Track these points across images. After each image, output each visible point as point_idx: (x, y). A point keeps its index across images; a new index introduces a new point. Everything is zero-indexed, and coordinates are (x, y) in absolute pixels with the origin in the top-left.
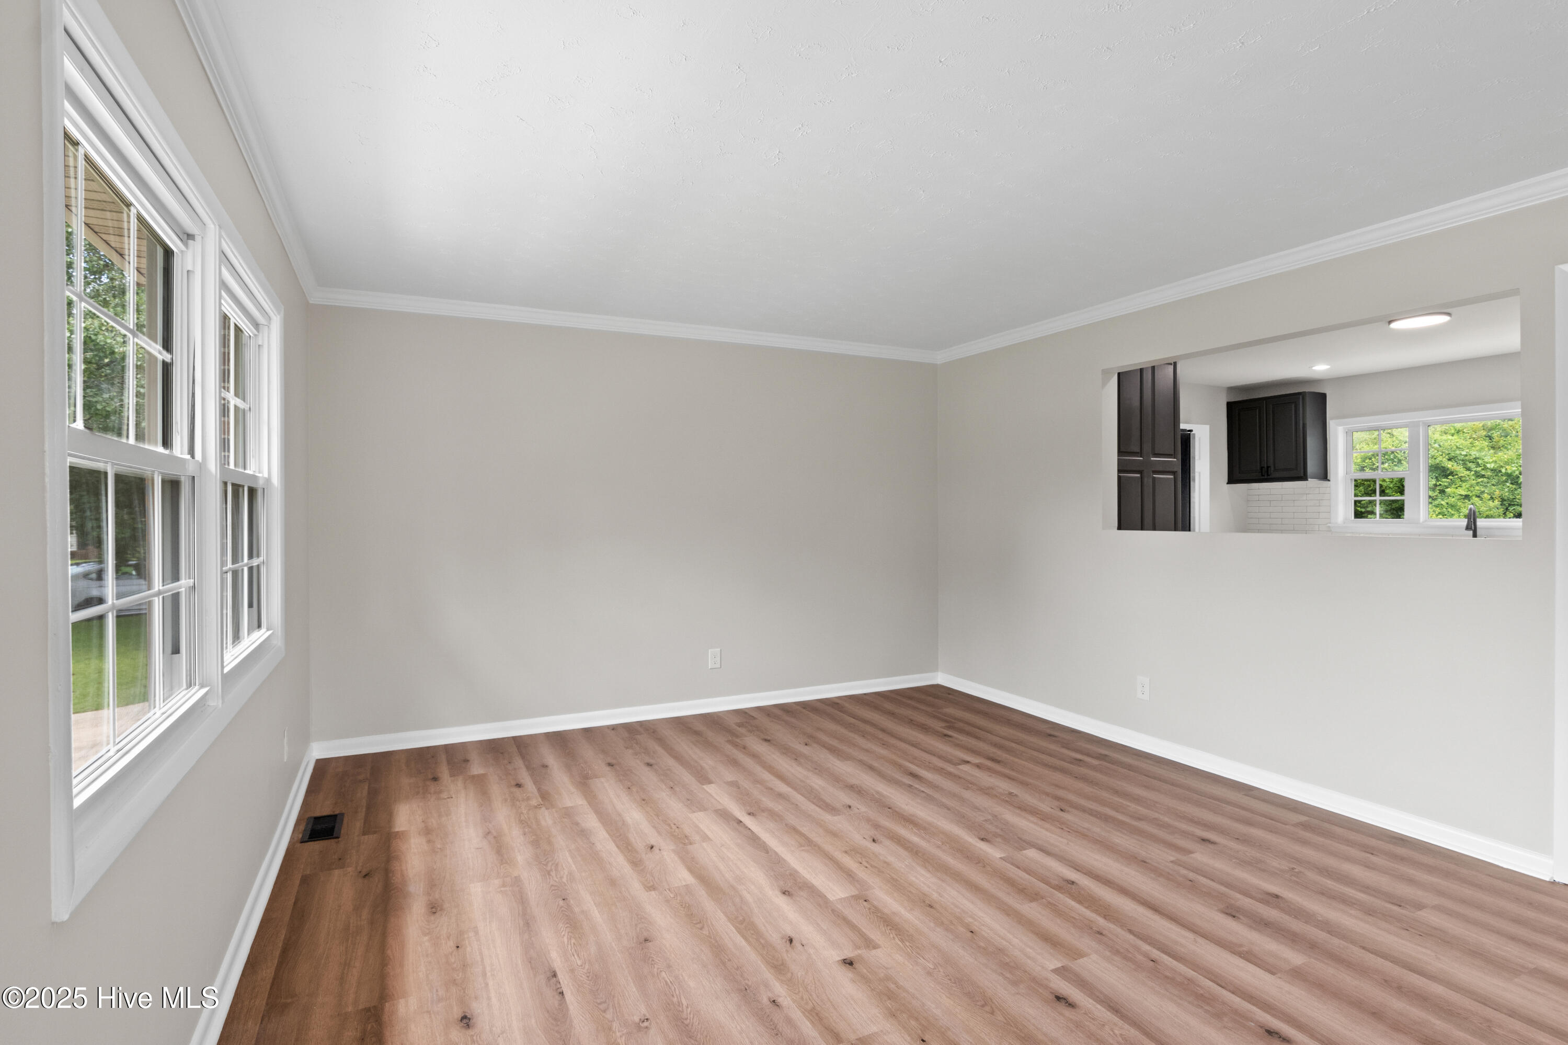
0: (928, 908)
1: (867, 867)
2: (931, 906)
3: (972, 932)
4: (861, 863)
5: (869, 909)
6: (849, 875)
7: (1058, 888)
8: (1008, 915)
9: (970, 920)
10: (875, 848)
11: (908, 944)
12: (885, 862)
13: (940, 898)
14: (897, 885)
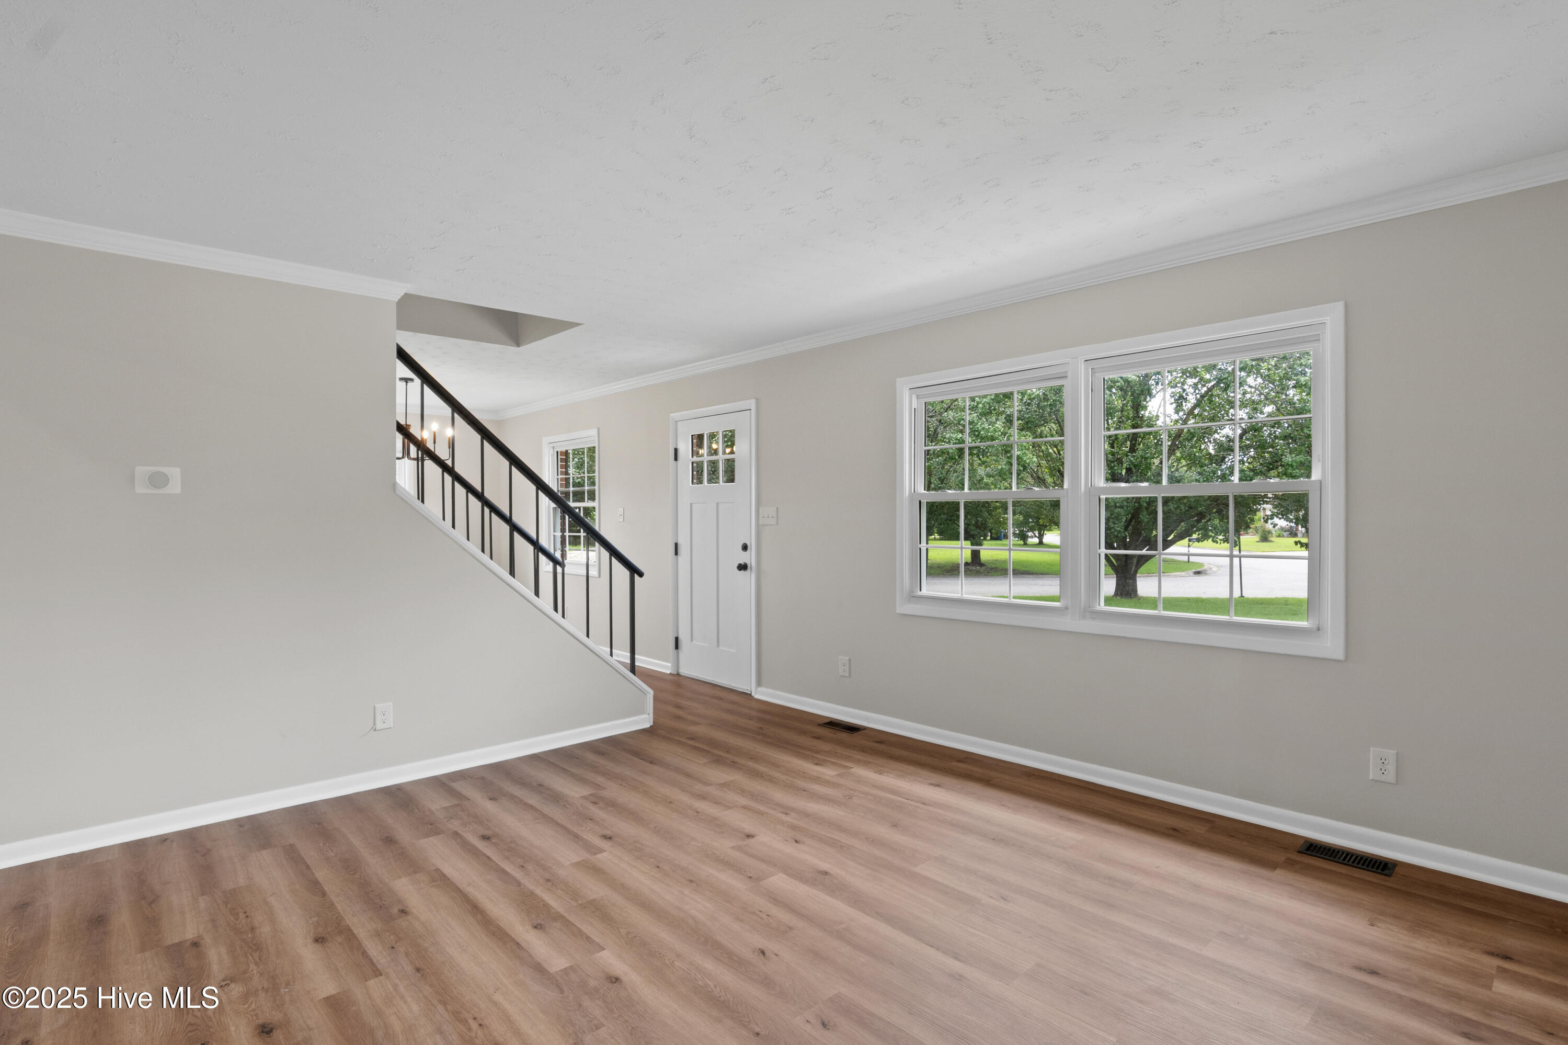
0: (694, 879)
1: (760, 911)
2: (691, 881)
3: (658, 867)
4: (768, 915)
5: (745, 871)
6: (775, 899)
7: (558, 917)
8: (622, 885)
9: (657, 876)
10: (759, 941)
11: (710, 853)
12: (742, 921)
13: (682, 890)
14: (724, 896)
